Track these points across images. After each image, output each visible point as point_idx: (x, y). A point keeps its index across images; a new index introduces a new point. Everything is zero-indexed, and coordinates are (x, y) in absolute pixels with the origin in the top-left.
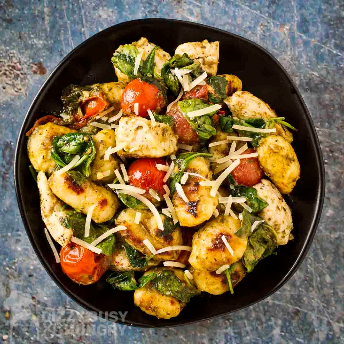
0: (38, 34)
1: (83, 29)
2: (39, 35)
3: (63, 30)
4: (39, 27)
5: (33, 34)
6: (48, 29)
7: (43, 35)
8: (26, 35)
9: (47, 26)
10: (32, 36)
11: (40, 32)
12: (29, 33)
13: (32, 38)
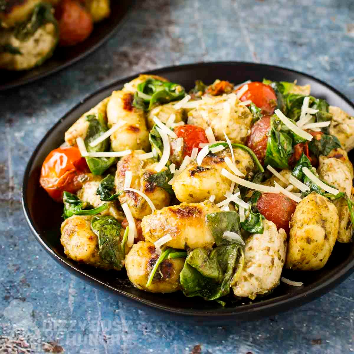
0: (57, 313)
1: (117, 311)
2: (59, 314)
3: (91, 310)
4: (59, 306)
5: (50, 313)
6: (72, 309)
7: (64, 314)
8: (41, 314)
9: (70, 306)
10: (49, 315)
11: (61, 312)
12: (45, 311)
13: (49, 317)
